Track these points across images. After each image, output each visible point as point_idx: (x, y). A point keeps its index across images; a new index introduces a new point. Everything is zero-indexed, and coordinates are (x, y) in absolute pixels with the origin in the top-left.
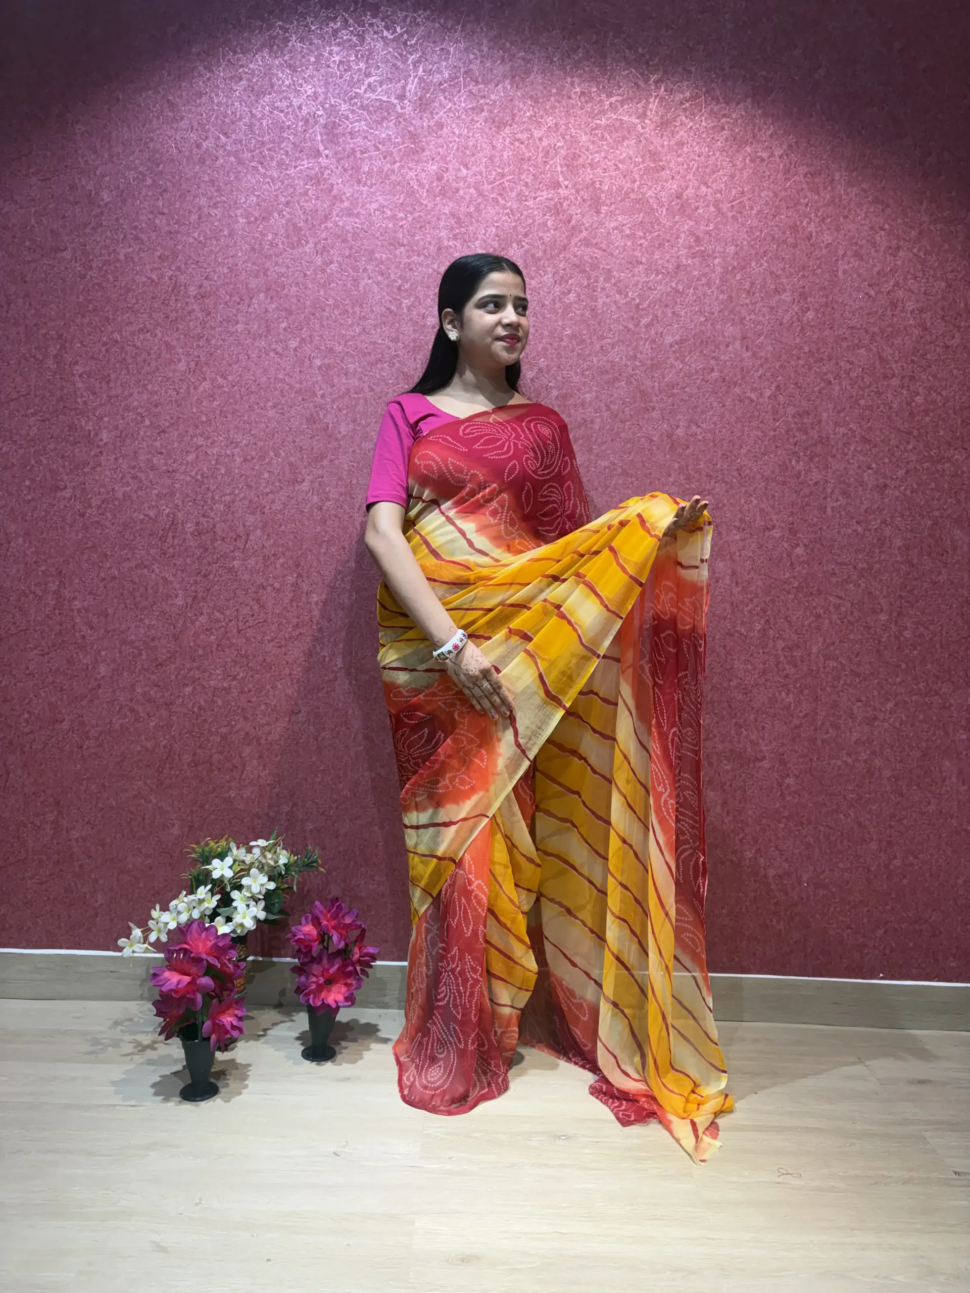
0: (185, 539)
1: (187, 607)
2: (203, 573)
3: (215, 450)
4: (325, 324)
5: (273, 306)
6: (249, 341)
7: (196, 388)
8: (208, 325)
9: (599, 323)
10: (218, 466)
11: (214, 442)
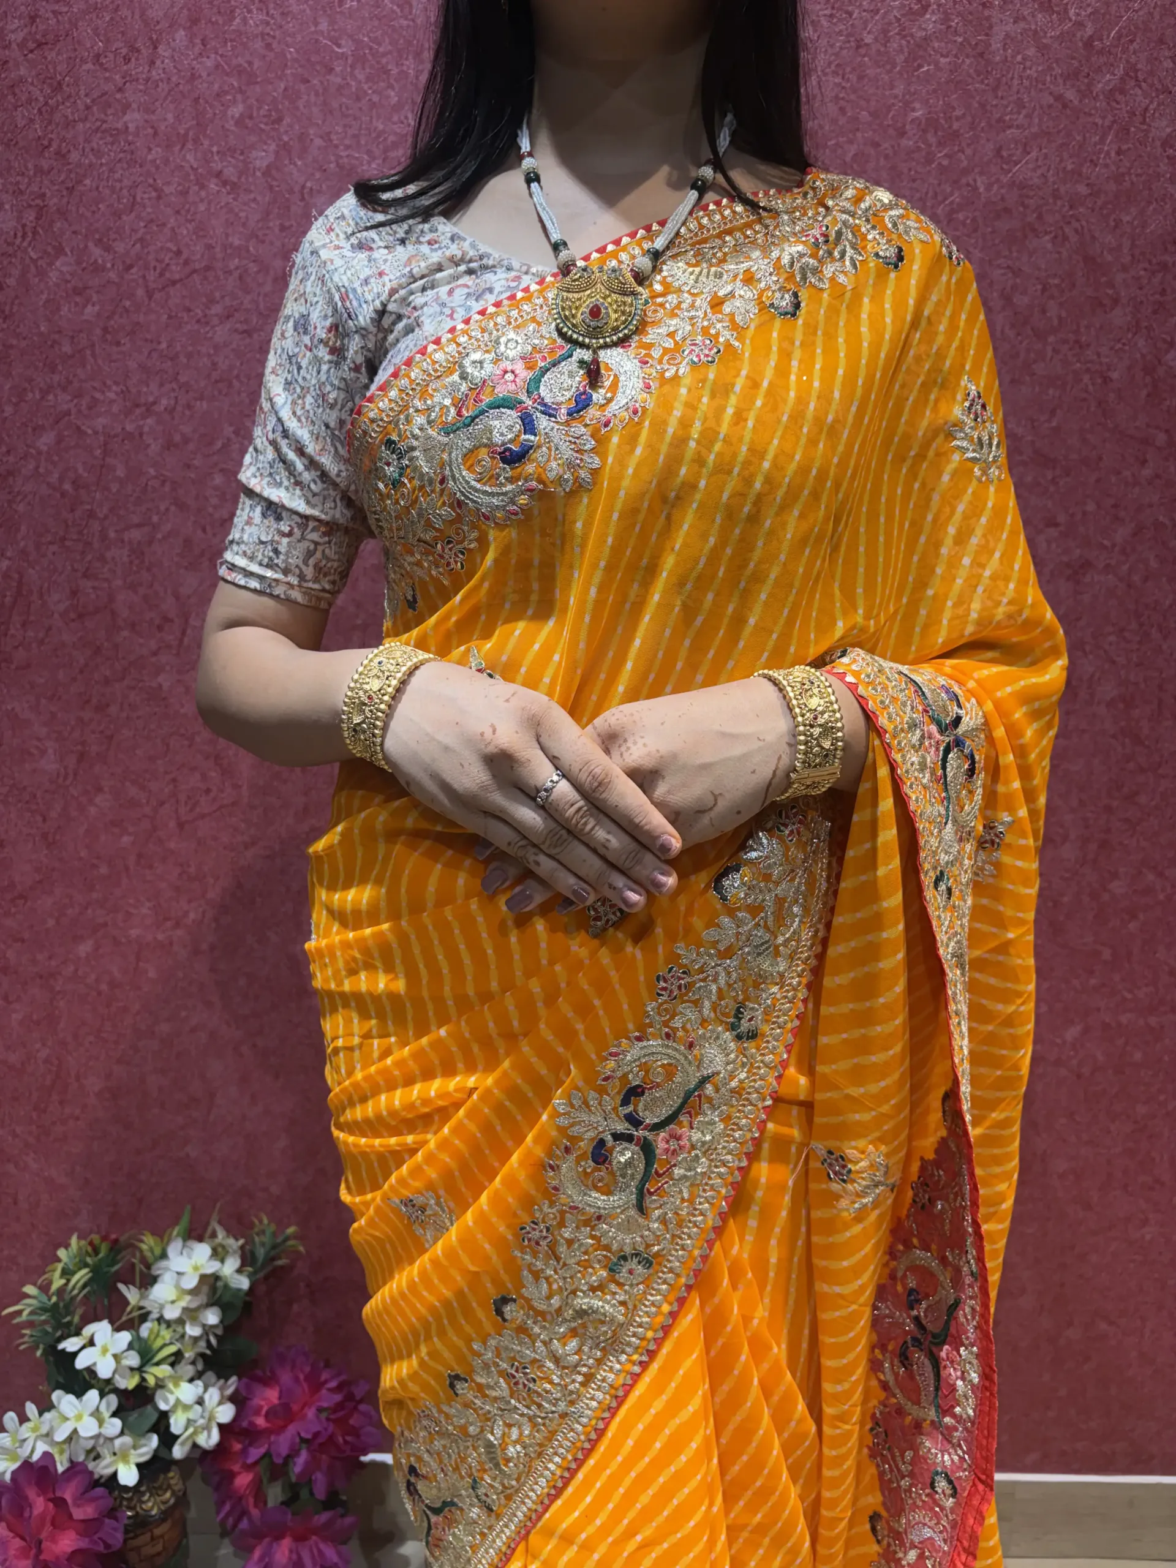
0: (50, 628)
1: (65, 778)
2: (94, 701)
3: (100, 422)
4: (335, 104)
5: (209, 63)
6: (157, 152)
7: (42, 274)
8: (57, 117)
9: (995, 90)
10: (108, 460)
11: (94, 403)
